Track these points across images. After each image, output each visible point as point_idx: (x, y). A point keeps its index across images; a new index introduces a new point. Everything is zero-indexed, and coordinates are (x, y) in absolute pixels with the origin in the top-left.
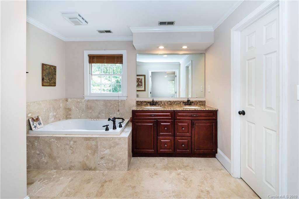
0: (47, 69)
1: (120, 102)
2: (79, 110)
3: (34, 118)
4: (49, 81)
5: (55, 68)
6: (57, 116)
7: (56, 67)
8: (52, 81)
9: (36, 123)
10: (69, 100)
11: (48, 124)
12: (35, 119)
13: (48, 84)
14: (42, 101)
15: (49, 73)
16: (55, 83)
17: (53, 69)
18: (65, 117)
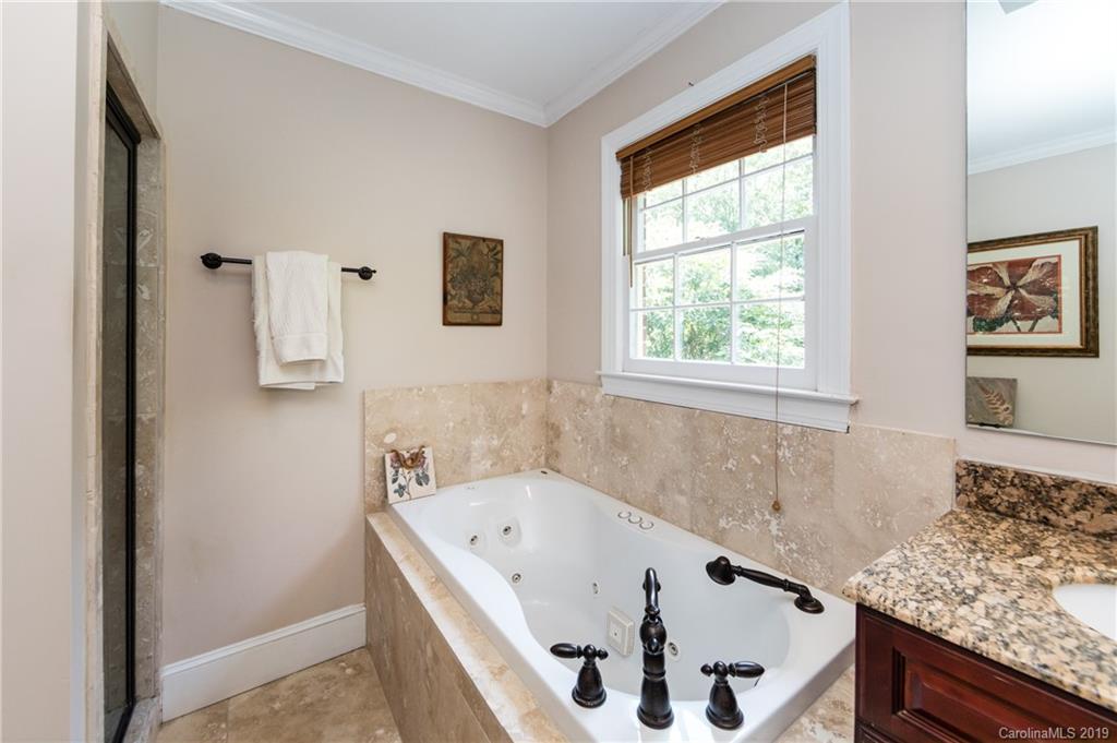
0: (460, 254)
1: (786, 437)
2: (583, 440)
3: (404, 453)
4: (468, 304)
5: (495, 247)
6: (506, 453)
7: (501, 242)
8: (483, 305)
9: (407, 476)
10: (557, 388)
11: (465, 481)
12: (407, 455)
13: (466, 317)
14: (440, 386)
15: (471, 272)
16: (500, 312)
17: (486, 251)
18: (542, 459)
